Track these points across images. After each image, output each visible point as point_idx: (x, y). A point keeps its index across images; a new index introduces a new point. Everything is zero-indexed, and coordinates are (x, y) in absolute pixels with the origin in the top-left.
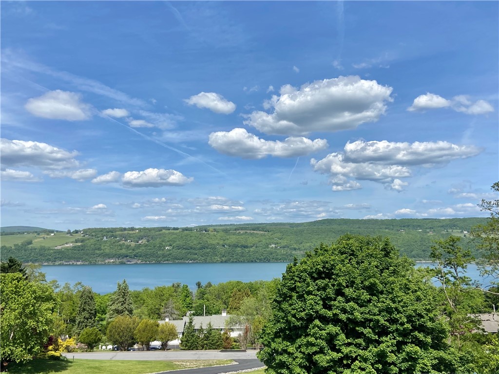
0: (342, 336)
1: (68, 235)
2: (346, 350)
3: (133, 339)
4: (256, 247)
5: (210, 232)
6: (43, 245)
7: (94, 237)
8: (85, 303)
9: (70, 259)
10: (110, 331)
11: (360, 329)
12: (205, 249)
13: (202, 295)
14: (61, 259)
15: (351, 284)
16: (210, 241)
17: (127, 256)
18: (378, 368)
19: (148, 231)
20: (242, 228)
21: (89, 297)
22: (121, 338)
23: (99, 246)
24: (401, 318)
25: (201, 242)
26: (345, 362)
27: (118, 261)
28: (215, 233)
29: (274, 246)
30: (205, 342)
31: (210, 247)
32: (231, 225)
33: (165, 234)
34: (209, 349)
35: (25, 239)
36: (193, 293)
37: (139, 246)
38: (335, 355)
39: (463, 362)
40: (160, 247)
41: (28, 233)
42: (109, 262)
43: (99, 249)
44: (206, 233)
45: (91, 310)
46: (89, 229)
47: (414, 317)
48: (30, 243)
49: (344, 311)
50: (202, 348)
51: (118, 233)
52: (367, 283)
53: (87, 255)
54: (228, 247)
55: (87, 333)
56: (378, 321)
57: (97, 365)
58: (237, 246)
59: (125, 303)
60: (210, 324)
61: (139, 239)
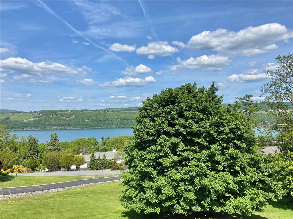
0: (182, 145)
1: (31, 114)
2: (184, 154)
3: (58, 164)
5: (110, 112)
6: (16, 119)
7: (45, 115)
8: (31, 146)
9: (32, 127)
10: (44, 160)
11: (196, 139)
12: (107, 121)
13: (104, 143)
14: (26, 127)
15: (190, 109)
16: (110, 117)
17: (64, 125)
18: (208, 165)
19: (75, 112)
20: (127, 109)
21: (33, 142)
22: (51, 164)
24: (225, 130)
25: (105, 117)
26: (184, 163)
27: (59, 128)
28: (113, 112)
30: (102, 165)
31: (110, 120)
32: (121, 108)
33: (84, 113)
34: (104, 169)
35: (6, 117)
36: (100, 143)
37: (71, 120)
38: (176, 158)
39: (265, 162)
40: (82, 120)
41: (8, 113)
42: (54, 129)
43: (48, 121)
44: (107, 112)
45: (35, 150)
46: (42, 111)
47: (235, 129)
48: (9, 118)
49: (184, 127)
50: (100, 168)
51: (59, 113)
52: (201, 107)
53: (41, 125)
54: (120, 120)
55: (30, 162)
56: (209, 132)
57: (30, 178)
58: (125, 119)
59: (55, 145)
60: (104, 155)
61: (71, 116)
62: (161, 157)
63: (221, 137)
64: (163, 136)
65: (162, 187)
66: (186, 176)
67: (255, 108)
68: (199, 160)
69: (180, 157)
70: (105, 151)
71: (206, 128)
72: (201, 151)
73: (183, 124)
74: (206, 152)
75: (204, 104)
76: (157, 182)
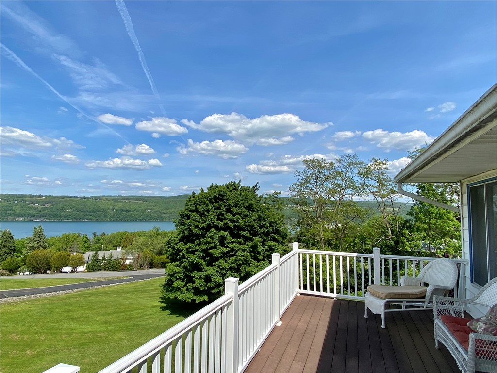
0: (229, 238)
2: (231, 246)
3: (49, 265)
4: (137, 211)
5: (102, 200)
7: (6, 201)
8: (5, 241)
10: (30, 260)
11: (242, 233)
12: (98, 212)
15: (237, 205)
16: (102, 207)
17: (35, 216)
20: (127, 198)
21: (9, 237)
23: (11, 208)
24: (266, 224)
25: (96, 207)
26: (231, 253)
27: (27, 219)
28: (107, 201)
29: (149, 211)
30: (107, 266)
31: (102, 211)
33: (65, 200)
34: (110, 270)
36: (91, 240)
37: (46, 209)
38: (225, 249)
40: (62, 209)
42: (19, 220)
43: (11, 210)
44: (99, 201)
45: (11, 247)
49: (232, 221)
50: (105, 270)
51: (27, 198)
52: (246, 205)
54: (116, 211)
55: (8, 262)
58: (123, 211)
59: (40, 242)
60: (111, 254)
61: (46, 204)
62: (211, 248)
63: (262, 230)
64: (213, 229)
65: (212, 275)
66: (233, 265)
67: (283, 204)
68: (244, 251)
69: (227, 249)
70: (103, 250)
71: (251, 222)
72: (246, 243)
73: (231, 219)
74: (250, 244)
75: (250, 202)
76: (207, 271)
